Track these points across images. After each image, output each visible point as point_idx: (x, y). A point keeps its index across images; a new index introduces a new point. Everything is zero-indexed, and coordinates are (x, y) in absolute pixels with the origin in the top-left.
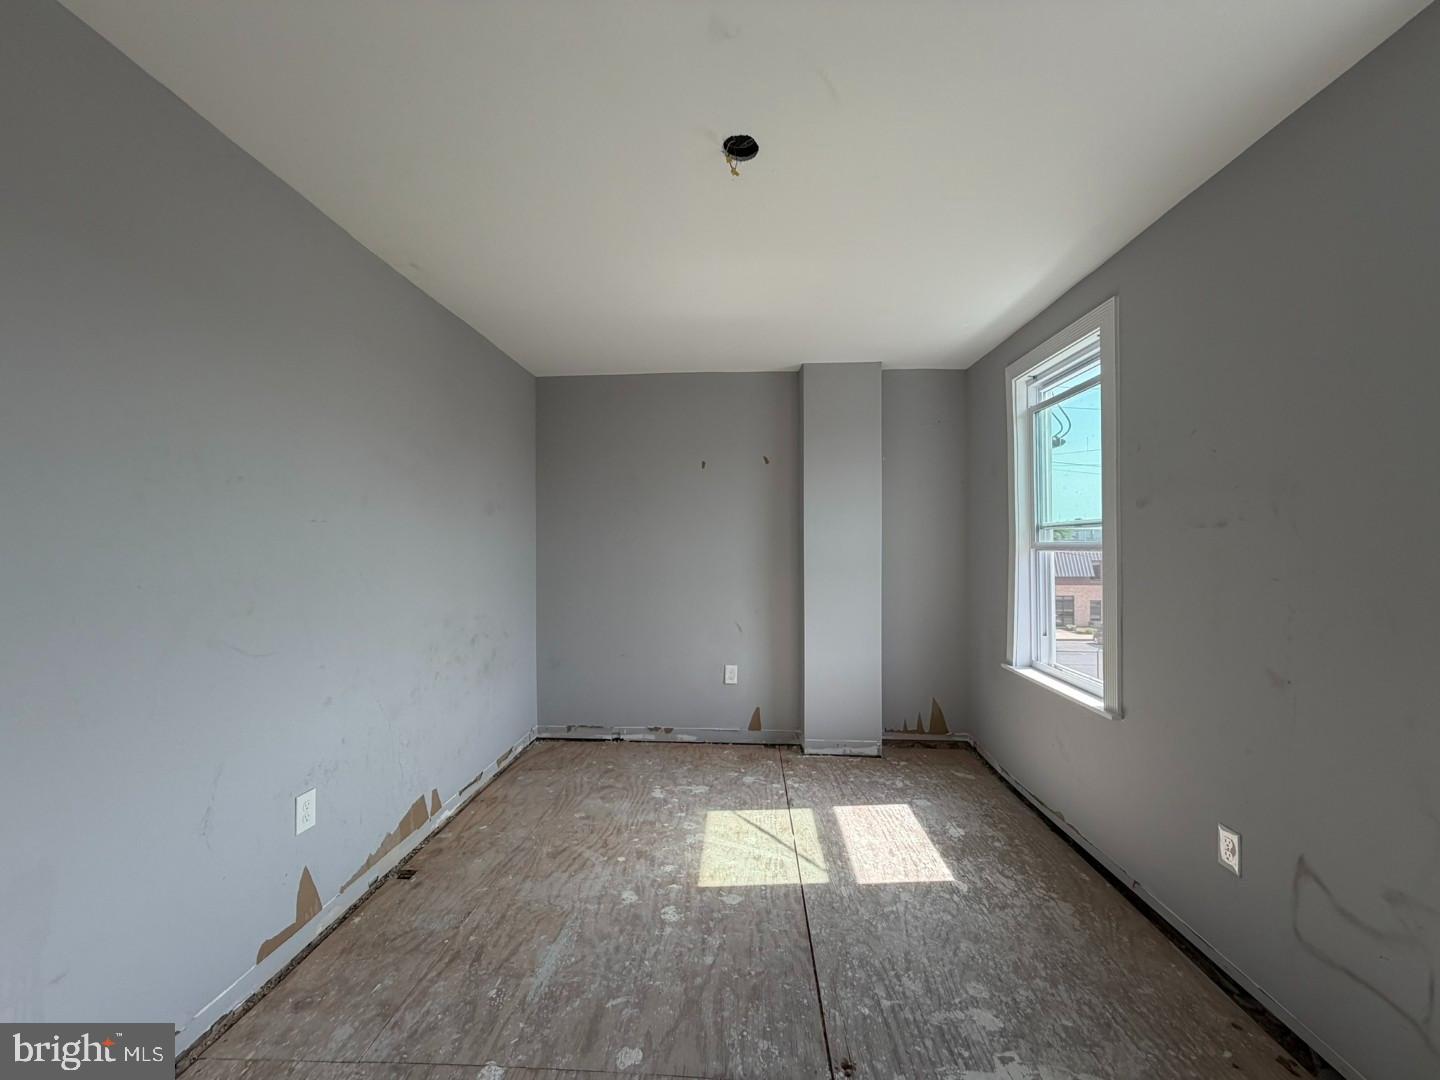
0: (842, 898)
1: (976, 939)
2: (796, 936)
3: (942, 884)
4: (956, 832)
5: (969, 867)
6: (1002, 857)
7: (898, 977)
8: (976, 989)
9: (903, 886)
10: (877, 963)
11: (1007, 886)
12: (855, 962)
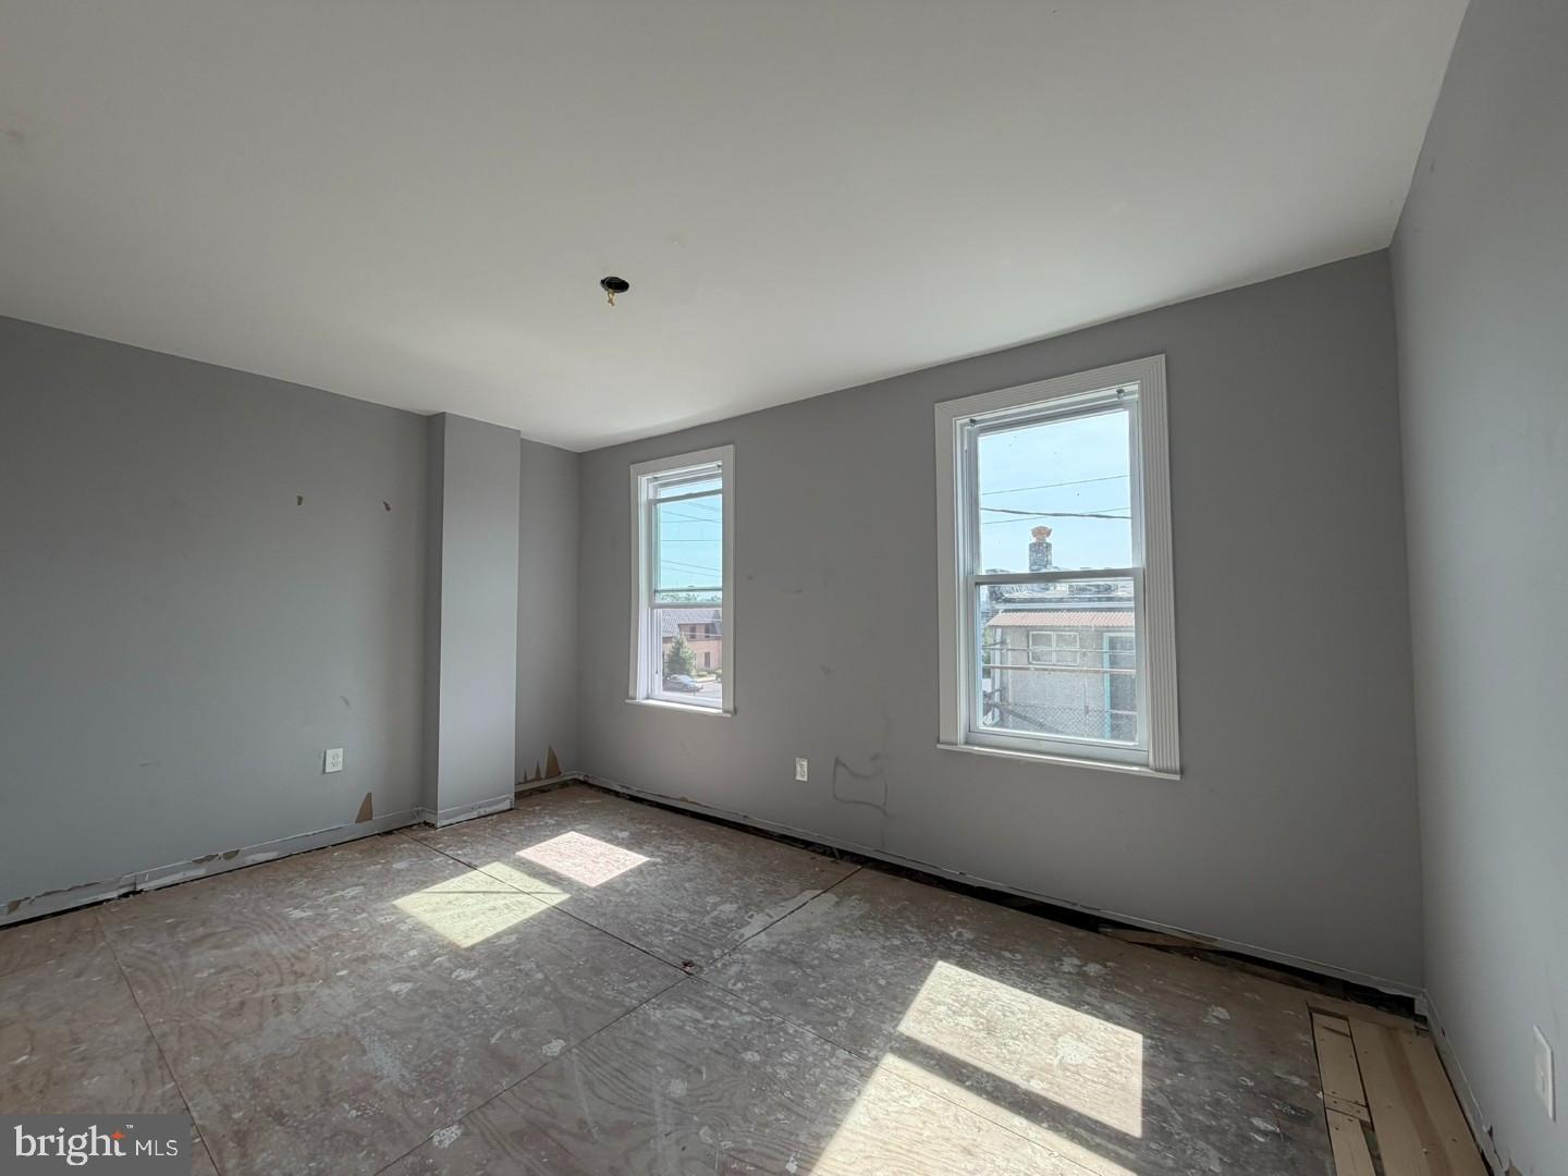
0: (592, 899)
1: (690, 880)
2: (587, 932)
3: (644, 864)
4: (625, 834)
5: (651, 849)
6: (664, 837)
7: (670, 916)
8: (711, 899)
9: (624, 875)
10: (651, 916)
11: (680, 849)
12: (639, 923)
